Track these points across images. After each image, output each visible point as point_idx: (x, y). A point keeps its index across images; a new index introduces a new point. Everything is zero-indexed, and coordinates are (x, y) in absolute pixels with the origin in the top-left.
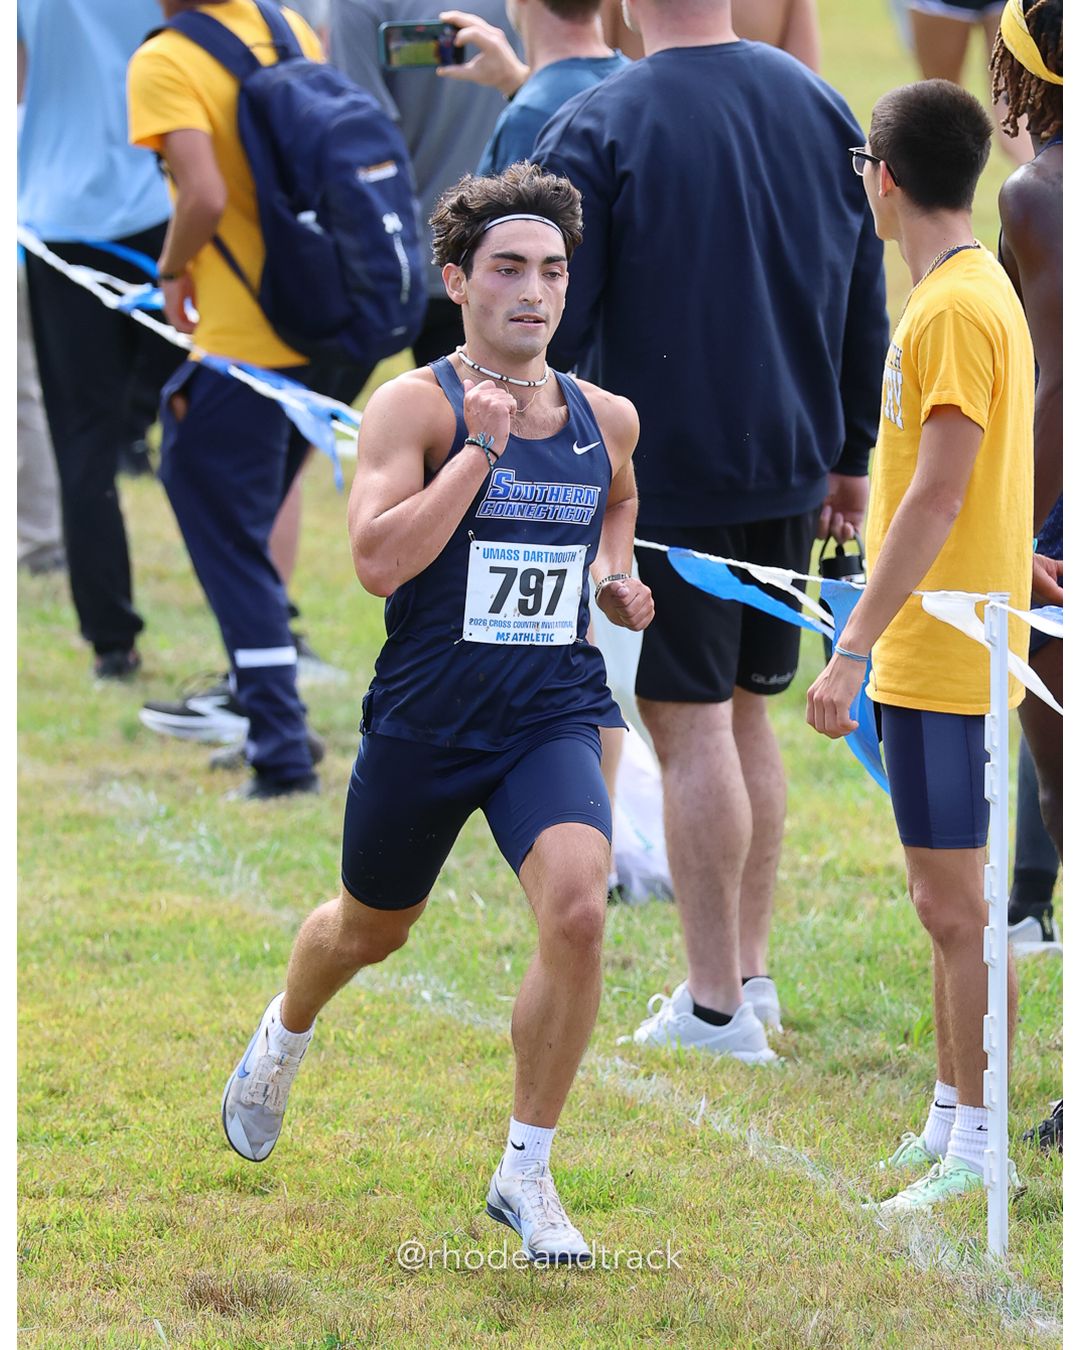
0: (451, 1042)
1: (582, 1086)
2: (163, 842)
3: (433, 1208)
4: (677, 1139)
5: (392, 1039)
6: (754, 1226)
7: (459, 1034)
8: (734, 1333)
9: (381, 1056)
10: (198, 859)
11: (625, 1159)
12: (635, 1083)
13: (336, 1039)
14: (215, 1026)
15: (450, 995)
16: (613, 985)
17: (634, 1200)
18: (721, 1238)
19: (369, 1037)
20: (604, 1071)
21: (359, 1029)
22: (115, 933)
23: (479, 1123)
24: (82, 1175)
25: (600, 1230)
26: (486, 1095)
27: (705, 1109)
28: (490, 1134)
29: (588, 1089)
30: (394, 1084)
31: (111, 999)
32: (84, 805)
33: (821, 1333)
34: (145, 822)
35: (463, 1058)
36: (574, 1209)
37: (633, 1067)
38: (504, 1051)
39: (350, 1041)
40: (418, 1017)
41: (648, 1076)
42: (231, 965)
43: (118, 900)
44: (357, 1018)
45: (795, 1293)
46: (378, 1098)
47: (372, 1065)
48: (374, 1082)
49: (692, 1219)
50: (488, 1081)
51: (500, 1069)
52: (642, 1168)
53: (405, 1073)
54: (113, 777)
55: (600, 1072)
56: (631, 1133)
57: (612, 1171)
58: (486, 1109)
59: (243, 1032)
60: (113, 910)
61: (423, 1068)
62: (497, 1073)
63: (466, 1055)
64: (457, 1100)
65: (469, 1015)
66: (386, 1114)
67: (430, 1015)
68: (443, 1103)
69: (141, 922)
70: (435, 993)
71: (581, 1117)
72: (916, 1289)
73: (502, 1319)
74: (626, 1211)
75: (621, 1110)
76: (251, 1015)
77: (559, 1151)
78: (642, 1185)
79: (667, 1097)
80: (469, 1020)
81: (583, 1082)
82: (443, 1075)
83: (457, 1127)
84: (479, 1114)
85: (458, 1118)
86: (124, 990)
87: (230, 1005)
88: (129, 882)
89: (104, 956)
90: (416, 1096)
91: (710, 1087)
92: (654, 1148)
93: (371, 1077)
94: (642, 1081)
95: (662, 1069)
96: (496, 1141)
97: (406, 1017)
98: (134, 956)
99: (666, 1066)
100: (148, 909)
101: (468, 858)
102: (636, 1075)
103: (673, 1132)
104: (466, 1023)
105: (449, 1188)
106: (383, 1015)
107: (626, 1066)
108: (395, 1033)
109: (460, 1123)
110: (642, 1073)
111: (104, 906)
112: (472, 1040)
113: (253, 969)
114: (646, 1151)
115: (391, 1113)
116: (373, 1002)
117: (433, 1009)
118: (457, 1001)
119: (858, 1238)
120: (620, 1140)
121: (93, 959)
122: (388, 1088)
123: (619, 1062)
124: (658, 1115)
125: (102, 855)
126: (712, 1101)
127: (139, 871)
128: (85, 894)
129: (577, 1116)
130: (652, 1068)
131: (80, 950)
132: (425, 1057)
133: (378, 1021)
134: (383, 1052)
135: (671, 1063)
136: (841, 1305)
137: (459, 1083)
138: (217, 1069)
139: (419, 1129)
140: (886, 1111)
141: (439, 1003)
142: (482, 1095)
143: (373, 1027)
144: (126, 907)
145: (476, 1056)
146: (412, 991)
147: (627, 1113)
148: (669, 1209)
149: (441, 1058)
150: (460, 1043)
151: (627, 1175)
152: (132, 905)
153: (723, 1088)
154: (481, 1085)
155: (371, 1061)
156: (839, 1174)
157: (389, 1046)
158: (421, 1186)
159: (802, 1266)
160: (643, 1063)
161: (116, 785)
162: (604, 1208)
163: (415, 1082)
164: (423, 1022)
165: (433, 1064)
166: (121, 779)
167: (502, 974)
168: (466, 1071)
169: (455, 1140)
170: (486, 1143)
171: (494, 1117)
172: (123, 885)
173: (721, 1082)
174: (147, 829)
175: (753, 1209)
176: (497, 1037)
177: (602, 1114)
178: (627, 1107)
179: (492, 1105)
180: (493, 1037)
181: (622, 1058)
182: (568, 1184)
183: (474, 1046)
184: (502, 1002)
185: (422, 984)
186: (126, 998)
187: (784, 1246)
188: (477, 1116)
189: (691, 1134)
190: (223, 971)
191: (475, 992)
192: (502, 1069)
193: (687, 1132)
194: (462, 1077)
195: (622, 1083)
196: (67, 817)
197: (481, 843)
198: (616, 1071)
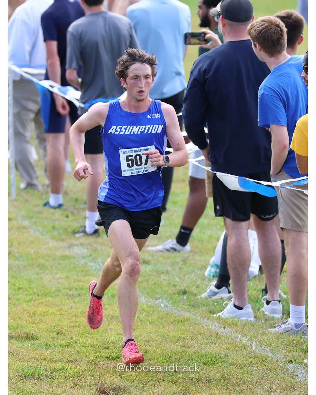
0: (169, 318)
1: (206, 331)
2: (89, 263)
4: (233, 345)
5: (153, 318)
6: (254, 369)
7: (172, 316)
9: (150, 322)
10: (98, 267)
11: (218, 351)
12: (221, 329)
13: (137, 317)
15: (169, 305)
16: (215, 302)
17: (221, 362)
18: (245, 373)
19: (147, 317)
20: (212, 326)
21: (144, 315)
22: (76, 289)
23: (177, 341)
24: (67, 356)
25: (211, 371)
26: (179, 333)
27: (240, 337)
28: (180, 344)
29: (208, 331)
30: (154, 330)
31: (75, 307)
32: (67, 253)
34: (84, 257)
35: (173, 323)
36: (204, 364)
37: (220, 325)
38: (184, 321)
39: (141, 318)
40: (160, 312)
41: (224, 327)
42: (108, 297)
43: (76, 279)
44: (143, 311)
45: (266, 388)
46: (149, 334)
47: (147, 325)
48: (148, 329)
49: (237, 367)
50: (180, 329)
52: (223, 353)
53: (157, 327)
54: (75, 245)
55: (211, 327)
56: (220, 343)
57: (215, 354)
58: (179, 337)
61: (162, 326)
62: (182, 327)
63: (174, 322)
64: (171, 334)
66: (152, 338)
67: (164, 311)
68: (167, 335)
69: (83, 285)
70: (164, 305)
71: (206, 339)
72: (300, 387)
74: (218, 365)
75: (217, 337)
76: (114, 311)
77: (200, 349)
78: (223, 358)
79: (230, 333)
80: (174, 312)
81: (206, 329)
82: (167, 327)
83: (171, 342)
84: (177, 338)
85: (171, 339)
86: (78, 304)
87: (108, 308)
88: (79, 274)
89: (73, 295)
90: (160, 333)
91: (242, 331)
92: (226, 347)
93: (147, 328)
94: (223, 329)
95: (228, 326)
96: (182, 346)
97: (157, 312)
98: (81, 295)
99: (229, 325)
100: (85, 282)
101: (173, 267)
102: (221, 327)
103: (232, 343)
104: (173, 313)
106: (150, 311)
107: (218, 325)
108: (154, 316)
109: (172, 341)
110: (223, 327)
111: (73, 281)
112: (175, 318)
113: (114, 298)
115: (153, 338)
116: (148, 307)
117: (164, 309)
118: (171, 307)
119: (283, 372)
120: (217, 345)
121: (70, 296)
122: (152, 331)
123: (216, 324)
124: (227, 338)
125: (72, 266)
126: (242, 335)
127: (82, 271)
128: (67, 277)
129: (205, 338)
130: (225, 325)
131: (66, 293)
132: (162, 322)
133: (149, 313)
134: (150, 321)
135: (231, 324)
136: (279, 391)
137: (172, 330)
138: (104, 326)
139: (161, 343)
141: (166, 307)
143: (148, 314)
144: (79, 281)
145: (177, 322)
146: (158, 304)
147: (218, 338)
148: (231, 365)
149: (167, 323)
150: (172, 319)
151: (219, 355)
153: (245, 331)
154: (178, 330)
155: (147, 324)
156: (278, 354)
157: (152, 319)
159: (268, 380)
160: (223, 324)
161: (75, 247)
162: (213, 364)
163: (159, 330)
164: (162, 313)
165: (164, 325)
166: (77, 245)
167: (183, 299)
168: (174, 326)
169: (171, 345)
170: (179, 346)
171: (182, 339)
172: (78, 275)
173: (245, 329)
174: (84, 260)
175: (254, 364)
176: (182, 317)
177: (212, 338)
178: (219, 336)
179: (181, 336)
180: (181, 317)
181: (217, 323)
182: (203, 358)
183: (176, 319)
184: (183, 307)
185: (161, 302)
186: (79, 306)
187: (263, 375)
188: (177, 339)
189: (236, 344)
190: (106, 299)
191: (176, 304)
192: (184, 326)
193: (235, 343)
194: (172, 328)
195: (217, 330)
196: (62, 256)
197: (177, 263)
198: (215, 326)
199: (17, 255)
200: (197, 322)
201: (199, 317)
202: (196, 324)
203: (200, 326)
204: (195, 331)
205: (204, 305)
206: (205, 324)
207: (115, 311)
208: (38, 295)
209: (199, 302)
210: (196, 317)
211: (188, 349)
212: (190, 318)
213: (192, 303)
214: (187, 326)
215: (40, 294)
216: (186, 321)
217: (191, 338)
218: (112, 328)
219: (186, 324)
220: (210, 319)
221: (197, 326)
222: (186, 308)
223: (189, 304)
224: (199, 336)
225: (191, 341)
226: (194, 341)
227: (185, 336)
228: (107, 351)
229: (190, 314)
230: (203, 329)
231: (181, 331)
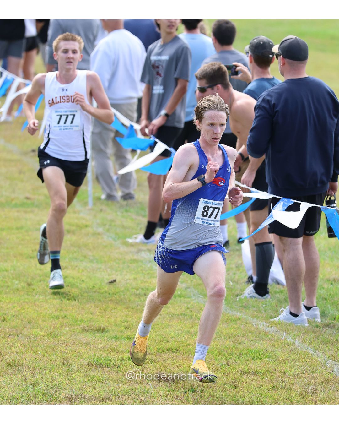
3: (218, 358)
4: (278, 342)
6: (297, 364)
7: (226, 315)
8: (291, 390)
11: (265, 347)
12: (268, 328)
14: (166, 312)
16: (263, 304)
17: (267, 357)
18: (288, 367)
20: (261, 325)
22: (142, 289)
23: (230, 337)
25: (259, 364)
26: (232, 330)
27: (285, 335)
28: (232, 340)
29: (257, 330)
31: (141, 304)
32: (135, 257)
33: (312, 391)
35: (226, 321)
37: (268, 324)
38: (237, 320)
39: (199, 316)
41: (271, 327)
43: (143, 281)
45: (306, 381)
49: (281, 362)
50: (232, 327)
51: (235, 324)
52: (269, 349)
55: (260, 326)
56: (267, 341)
57: (262, 350)
59: (173, 314)
60: (142, 283)
62: (235, 325)
64: (225, 331)
65: (228, 311)
68: (221, 332)
69: (148, 286)
71: (255, 336)
72: (336, 381)
73: (234, 385)
74: (265, 360)
75: (265, 335)
77: (249, 345)
78: (269, 354)
79: (276, 332)
81: (255, 328)
82: (221, 325)
83: (225, 338)
84: (230, 335)
85: (225, 336)
87: (170, 307)
89: (139, 294)
91: (286, 330)
92: (272, 344)
95: (275, 325)
96: (234, 342)
99: (276, 325)
100: (150, 283)
102: (268, 327)
104: (227, 313)
105: (222, 353)
107: (266, 324)
109: (225, 337)
110: (270, 326)
111: (140, 282)
112: (229, 317)
114: (270, 345)
119: (322, 368)
120: (264, 342)
121: (137, 295)
124: (274, 336)
125: (139, 269)
126: (287, 333)
127: (148, 274)
128: (135, 279)
129: (254, 336)
130: (272, 325)
131: (134, 293)
135: (277, 324)
136: (317, 384)
137: (225, 327)
138: (166, 323)
139: (215, 338)
140: (329, 337)
142: (231, 330)
144: (145, 282)
145: (230, 321)
147: (266, 336)
148: (276, 360)
150: (226, 318)
151: (266, 351)
152: (147, 282)
153: (290, 330)
154: (231, 328)
156: (317, 352)
158: (215, 352)
159: (308, 374)
160: (270, 323)
161: (143, 252)
162: (260, 359)
166: (145, 251)
167: (236, 301)
169: (224, 341)
170: (231, 342)
171: (233, 336)
172: (144, 277)
175: (296, 360)
176: (235, 316)
177: (260, 336)
178: (266, 334)
179: (233, 333)
180: (234, 316)
181: (265, 322)
182: (251, 353)
183: (229, 318)
184: (236, 308)
187: (304, 369)
191: (229, 305)
192: (236, 324)
193: (281, 341)
194: (226, 326)
195: (265, 328)
196: (131, 260)
197: (232, 269)
198: (264, 325)
199: (91, 258)
200: (247, 321)
201: (250, 317)
202: (246, 323)
203: (250, 325)
204: (245, 329)
205: (254, 307)
206: (255, 323)
207: (176, 310)
208: (109, 294)
209: (250, 304)
210: (247, 317)
211: (239, 345)
212: (242, 318)
213: (244, 304)
214: (239, 325)
215: (111, 292)
216: (238, 320)
217: (242, 335)
218: (173, 324)
219: (238, 323)
220: (259, 319)
221: (247, 325)
222: (238, 309)
223: (241, 305)
224: (249, 333)
225: (241, 338)
226: (244, 338)
227: (237, 333)
228: (168, 343)
229: (242, 314)
230: (253, 328)
231: (233, 329)
